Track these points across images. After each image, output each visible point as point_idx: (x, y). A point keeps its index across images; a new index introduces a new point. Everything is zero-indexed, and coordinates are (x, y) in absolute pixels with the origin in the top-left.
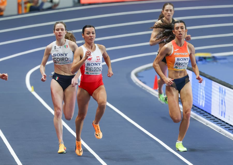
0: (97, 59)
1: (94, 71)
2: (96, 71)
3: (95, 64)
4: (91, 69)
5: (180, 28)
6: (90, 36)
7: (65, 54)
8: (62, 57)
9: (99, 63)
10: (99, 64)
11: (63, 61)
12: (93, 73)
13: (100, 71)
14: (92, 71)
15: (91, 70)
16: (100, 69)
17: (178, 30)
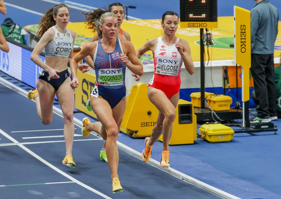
0: (173, 56)
1: (167, 70)
2: (169, 70)
3: (169, 60)
4: (163, 66)
5: (119, 13)
6: (171, 27)
7: (70, 43)
8: (67, 47)
9: (175, 61)
10: (176, 63)
11: (66, 52)
12: (166, 73)
13: (175, 71)
14: (165, 69)
15: (163, 68)
16: (176, 68)
17: (117, 14)
